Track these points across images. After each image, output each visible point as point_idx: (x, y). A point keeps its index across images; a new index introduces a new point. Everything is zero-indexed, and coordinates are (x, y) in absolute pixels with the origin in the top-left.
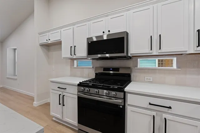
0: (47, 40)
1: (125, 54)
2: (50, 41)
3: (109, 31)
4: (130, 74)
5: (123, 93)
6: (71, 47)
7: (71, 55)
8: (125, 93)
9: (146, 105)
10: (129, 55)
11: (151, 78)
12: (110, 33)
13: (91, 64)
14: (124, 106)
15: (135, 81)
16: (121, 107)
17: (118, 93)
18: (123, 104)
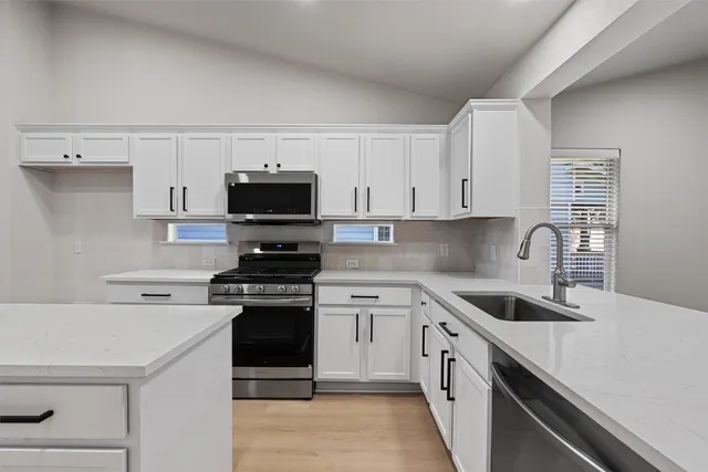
0: (66, 156)
1: (312, 217)
2: (81, 160)
3: (279, 166)
4: (318, 255)
5: (310, 286)
6: (172, 188)
7: (171, 210)
8: (314, 284)
9: (347, 300)
10: (319, 218)
11: (357, 261)
12: (281, 169)
13: (224, 235)
14: (313, 308)
15: (329, 269)
16: (308, 309)
17: (302, 286)
18: (311, 305)
